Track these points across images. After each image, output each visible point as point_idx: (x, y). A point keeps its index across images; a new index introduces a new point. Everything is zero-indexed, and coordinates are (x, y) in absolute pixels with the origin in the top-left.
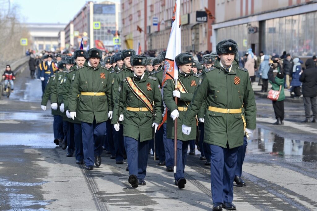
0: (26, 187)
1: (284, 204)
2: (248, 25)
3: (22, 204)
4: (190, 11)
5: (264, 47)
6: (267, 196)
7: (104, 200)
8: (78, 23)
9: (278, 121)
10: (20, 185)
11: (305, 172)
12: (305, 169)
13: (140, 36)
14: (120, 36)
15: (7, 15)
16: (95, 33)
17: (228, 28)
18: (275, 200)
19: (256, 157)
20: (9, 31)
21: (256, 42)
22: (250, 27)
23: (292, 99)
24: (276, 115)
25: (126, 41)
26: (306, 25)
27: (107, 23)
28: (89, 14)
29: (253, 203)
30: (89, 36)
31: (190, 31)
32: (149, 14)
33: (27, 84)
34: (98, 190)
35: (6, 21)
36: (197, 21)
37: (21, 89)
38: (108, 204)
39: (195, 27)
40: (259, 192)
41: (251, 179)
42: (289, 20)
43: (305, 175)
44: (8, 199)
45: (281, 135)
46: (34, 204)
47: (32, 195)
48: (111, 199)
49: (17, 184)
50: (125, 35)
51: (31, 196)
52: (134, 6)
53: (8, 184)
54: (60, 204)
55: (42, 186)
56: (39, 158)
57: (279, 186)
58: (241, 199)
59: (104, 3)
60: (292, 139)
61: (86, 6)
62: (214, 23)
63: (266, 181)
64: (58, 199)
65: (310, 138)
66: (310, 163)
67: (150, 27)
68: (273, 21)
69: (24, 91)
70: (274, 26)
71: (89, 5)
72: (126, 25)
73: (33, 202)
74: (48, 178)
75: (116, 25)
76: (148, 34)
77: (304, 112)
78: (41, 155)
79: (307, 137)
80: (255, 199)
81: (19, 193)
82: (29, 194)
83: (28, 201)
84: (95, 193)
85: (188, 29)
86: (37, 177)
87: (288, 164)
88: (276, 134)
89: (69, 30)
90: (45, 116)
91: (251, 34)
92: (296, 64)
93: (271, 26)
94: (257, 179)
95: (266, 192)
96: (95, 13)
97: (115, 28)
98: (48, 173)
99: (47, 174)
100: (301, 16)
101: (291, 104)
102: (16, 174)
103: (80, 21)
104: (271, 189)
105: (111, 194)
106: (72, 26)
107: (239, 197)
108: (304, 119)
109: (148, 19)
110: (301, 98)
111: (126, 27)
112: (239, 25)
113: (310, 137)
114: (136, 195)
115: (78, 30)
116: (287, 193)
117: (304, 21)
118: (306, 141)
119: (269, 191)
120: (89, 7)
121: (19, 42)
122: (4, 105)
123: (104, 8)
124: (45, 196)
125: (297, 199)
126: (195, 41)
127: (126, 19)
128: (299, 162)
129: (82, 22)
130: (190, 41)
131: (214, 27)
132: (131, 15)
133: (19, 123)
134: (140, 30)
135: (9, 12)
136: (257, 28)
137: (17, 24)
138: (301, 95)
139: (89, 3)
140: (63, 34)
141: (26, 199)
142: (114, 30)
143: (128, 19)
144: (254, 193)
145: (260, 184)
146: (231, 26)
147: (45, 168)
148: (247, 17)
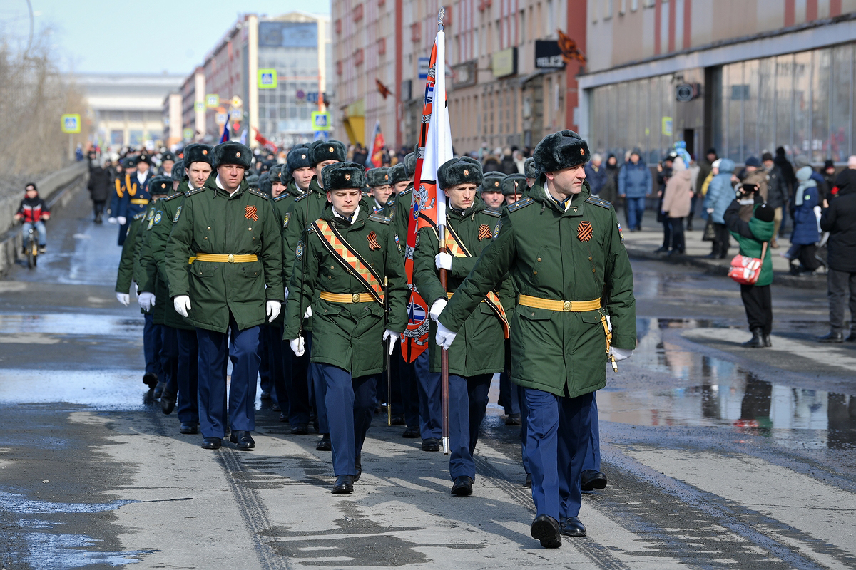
0: (75, 515)
1: (771, 562)
2: (674, 78)
3: (62, 561)
4: (520, 41)
5: (719, 138)
6: (725, 540)
7: (284, 551)
8: (217, 72)
9: (755, 338)
10: (57, 510)
11: (828, 477)
12: (828, 467)
13: (383, 108)
14: (331, 107)
15: (27, 51)
16: (261, 99)
17: (620, 85)
18: (746, 552)
19: (695, 436)
20: (29, 94)
21: (698, 123)
22: (681, 82)
23: (794, 278)
24: (749, 322)
25: (346, 121)
26: (832, 80)
27: (295, 73)
28: (246, 49)
29: (688, 560)
30: (246, 107)
31: (519, 93)
32: (408, 47)
33: (79, 236)
34: (268, 523)
35: (23, 68)
36: (537, 66)
37: (62, 250)
38: (294, 560)
39: (532, 84)
40: (704, 529)
41: (683, 493)
42: (785, 66)
43: (828, 484)
44: (23, 549)
45: (764, 376)
46: (94, 561)
47: (90, 537)
48: (302, 549)
49: (49, 507)
50: (343, 104)
51: (86, 540)
52: (368, 27)
53: (25, 506)
54: (166, 562)
55: (116, 512)
56: (110, 438)
57: (757, 512)
58: (656, 547)
59: (287, 19)
60: (794, 387)
61: (239, 26)
62: (583, 72)
63: (723, 501)
64: (158, 547)
65: (842, 383)
66: (842, 452)
67: (410, 83)
68: (744, 67)
69: (72, 254)
70: (747, 82)
71: (246, 24)
72: (344, 78)
73: (92, 557)
74: (134, 490)
75: (319, 78)
76: (406, 101)
77: (827, 312)
78: (115, 430)
79: (835, 380)
80: (693, 548)
81: (55, 531)
82: (83, 534)
83: (78, 555)
84: (259, 533)
85: (513, 89)
86: (105, 489)
87: (783, 454)
88: (751, 373)
89: (193, 92)
90: (126, 323)
91: (683, 102)
92: (803, 184)
93: (737, 81)
94: (699, 494)
95: (721, 529)
96: (261, 45)
97: (316, 85)
98: (132, 478)
99: (130, 481)
100: (818, 54)
101: (791, 291)
102: (48, 481)
103: (222, 67)
104: (735, 522)
105: (303, 533)
106: (200, 81)
107: (649, 544)
108: (826, 331)
109: (405, 62)
110: (820, 274)
111: (346, 83)
112: (650, 78)
113: (843, 381)
114: (370, 537)
115: (215, 92)
116: (778, 533)
117: (826, 69)
118: (832, 392)
119: (731, 526)
120: (247, 29)
121: (58, 124)
122: (17, 294)
123: (286, 33)
124: (124, 539)
125: (806, 550)
126: (531, 120)
127: (346, 60)
128: (812, 447)
129: (226, 70)
130: (520, 121)
131: (584, 82)
132: (359, 52)
133: (56, 341)
134: (384, 91)
135: (30, 43)
136: (698, 85)
137: (52, 75)
138: (817, 267)
139: (247, 18)
140: (176, 103)
141: (75, 548)
142: (314, 90)
143: (352, 62)
144: (691, 534)
145: (705, 507)
146: (628, 81)
147: (124, 464)
148: (671, 56)
